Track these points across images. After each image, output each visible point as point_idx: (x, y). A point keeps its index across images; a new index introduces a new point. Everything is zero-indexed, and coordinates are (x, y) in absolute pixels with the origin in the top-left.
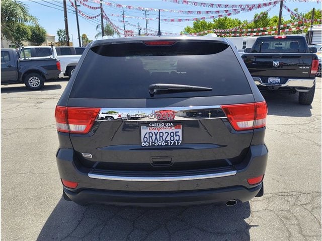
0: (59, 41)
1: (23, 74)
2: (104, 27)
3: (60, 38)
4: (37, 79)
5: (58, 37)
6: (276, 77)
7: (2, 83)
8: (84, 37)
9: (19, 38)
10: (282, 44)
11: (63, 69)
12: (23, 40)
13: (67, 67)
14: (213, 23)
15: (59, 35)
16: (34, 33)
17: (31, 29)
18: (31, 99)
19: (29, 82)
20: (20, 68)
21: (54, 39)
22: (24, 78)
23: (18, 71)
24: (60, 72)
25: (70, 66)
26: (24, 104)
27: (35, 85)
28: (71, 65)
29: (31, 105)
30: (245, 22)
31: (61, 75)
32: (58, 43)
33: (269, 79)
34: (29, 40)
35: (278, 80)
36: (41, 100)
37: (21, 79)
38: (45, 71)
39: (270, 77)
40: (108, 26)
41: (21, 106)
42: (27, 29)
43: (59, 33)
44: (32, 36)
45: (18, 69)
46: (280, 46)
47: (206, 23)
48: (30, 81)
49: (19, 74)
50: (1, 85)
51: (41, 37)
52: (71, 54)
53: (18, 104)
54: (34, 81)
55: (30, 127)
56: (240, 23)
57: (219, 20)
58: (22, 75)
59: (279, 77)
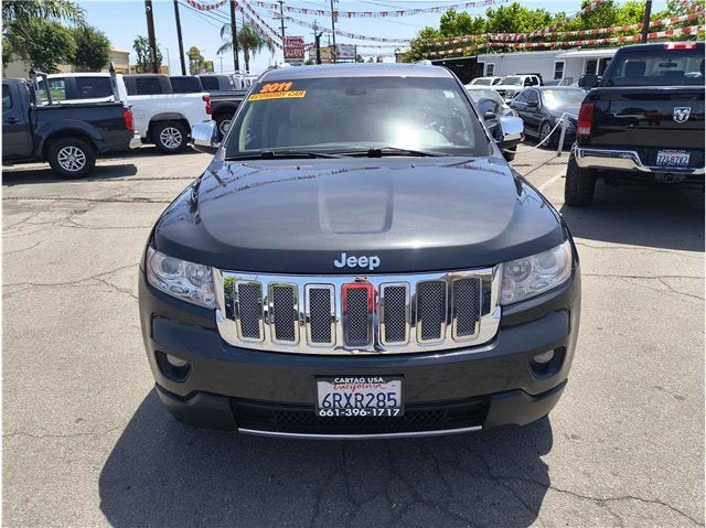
0: (139, 62)
1: (44, 138)
2: (238, 30)
3: (140, 55)
4: (78, 153)
5: (136, 53)
6: (678, 149)
7: (3, 160)
8: (194, 54)
9: (50, 56)
10: (675, 65)
11: (140, 128)
12: (58, 61)
13: (151, 122)
14: (486, 18)
15: (139, 50)
16: (83, 45)
17: (76, 37)
18: (62, 203)
19: (59, 159)
20: (36, 126)
21: (127, 58)
22: (46, 148)
23: (32, 133)
24: (132, 134)
25: (159, 121)
26: (42, 215)
27: (75, 167)
28: (160, 118)
29: (58, 217)
30: (561, 16)
31: (136, 142)
32: (137, 67)
33: (660, 154)
34: (71, 61)
35: (685, 157)
36: (84, 205)
37: (39, 152)
38: (95, 133)
39: (661, 149)
40: (246, 28)
41: (34, 220)
42: (68, 36)
43: (137, 45)
44: (79, 53)
45: (31, 128)
46: (672, 69)
47: (468, 20)
48: (62, 156)
49: (36, 139)
50: (3, 164)
51: (98, 55)
52: (161, 93)
53: (28, 215)
54: (71, 158)
55: (47, 282)
56: (547, 19)
57: (500, 13)
58: (42, 142)
59: (687, 150)
